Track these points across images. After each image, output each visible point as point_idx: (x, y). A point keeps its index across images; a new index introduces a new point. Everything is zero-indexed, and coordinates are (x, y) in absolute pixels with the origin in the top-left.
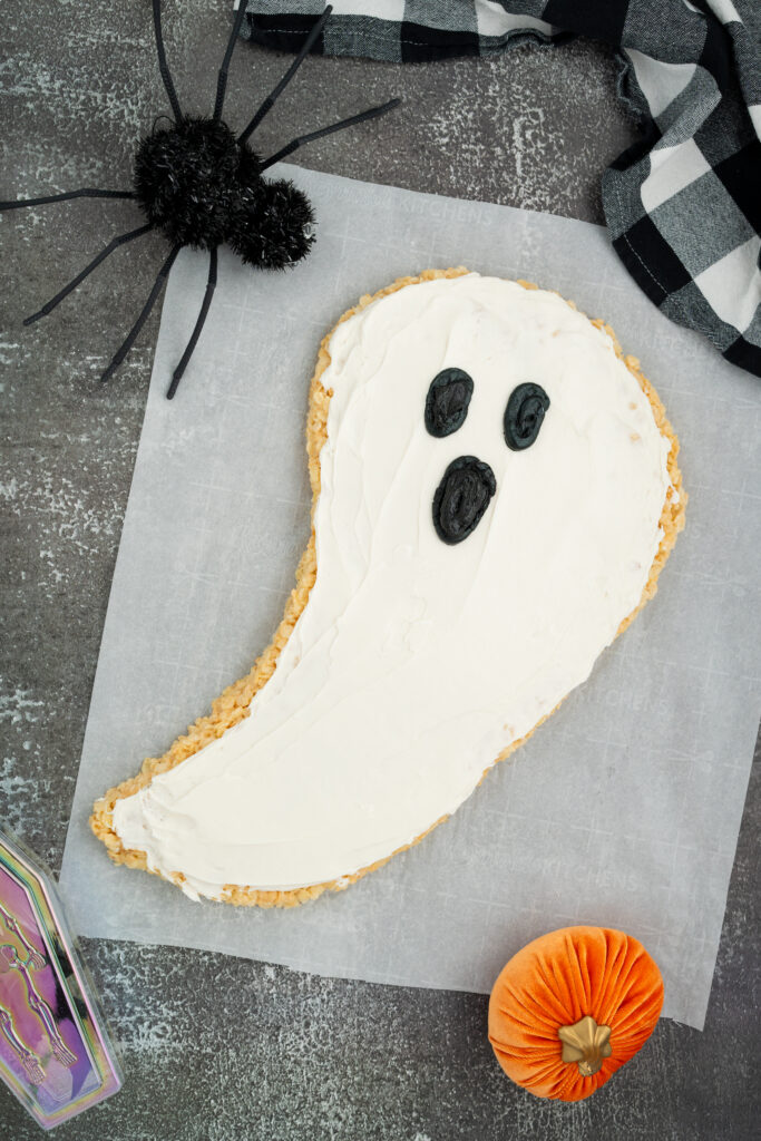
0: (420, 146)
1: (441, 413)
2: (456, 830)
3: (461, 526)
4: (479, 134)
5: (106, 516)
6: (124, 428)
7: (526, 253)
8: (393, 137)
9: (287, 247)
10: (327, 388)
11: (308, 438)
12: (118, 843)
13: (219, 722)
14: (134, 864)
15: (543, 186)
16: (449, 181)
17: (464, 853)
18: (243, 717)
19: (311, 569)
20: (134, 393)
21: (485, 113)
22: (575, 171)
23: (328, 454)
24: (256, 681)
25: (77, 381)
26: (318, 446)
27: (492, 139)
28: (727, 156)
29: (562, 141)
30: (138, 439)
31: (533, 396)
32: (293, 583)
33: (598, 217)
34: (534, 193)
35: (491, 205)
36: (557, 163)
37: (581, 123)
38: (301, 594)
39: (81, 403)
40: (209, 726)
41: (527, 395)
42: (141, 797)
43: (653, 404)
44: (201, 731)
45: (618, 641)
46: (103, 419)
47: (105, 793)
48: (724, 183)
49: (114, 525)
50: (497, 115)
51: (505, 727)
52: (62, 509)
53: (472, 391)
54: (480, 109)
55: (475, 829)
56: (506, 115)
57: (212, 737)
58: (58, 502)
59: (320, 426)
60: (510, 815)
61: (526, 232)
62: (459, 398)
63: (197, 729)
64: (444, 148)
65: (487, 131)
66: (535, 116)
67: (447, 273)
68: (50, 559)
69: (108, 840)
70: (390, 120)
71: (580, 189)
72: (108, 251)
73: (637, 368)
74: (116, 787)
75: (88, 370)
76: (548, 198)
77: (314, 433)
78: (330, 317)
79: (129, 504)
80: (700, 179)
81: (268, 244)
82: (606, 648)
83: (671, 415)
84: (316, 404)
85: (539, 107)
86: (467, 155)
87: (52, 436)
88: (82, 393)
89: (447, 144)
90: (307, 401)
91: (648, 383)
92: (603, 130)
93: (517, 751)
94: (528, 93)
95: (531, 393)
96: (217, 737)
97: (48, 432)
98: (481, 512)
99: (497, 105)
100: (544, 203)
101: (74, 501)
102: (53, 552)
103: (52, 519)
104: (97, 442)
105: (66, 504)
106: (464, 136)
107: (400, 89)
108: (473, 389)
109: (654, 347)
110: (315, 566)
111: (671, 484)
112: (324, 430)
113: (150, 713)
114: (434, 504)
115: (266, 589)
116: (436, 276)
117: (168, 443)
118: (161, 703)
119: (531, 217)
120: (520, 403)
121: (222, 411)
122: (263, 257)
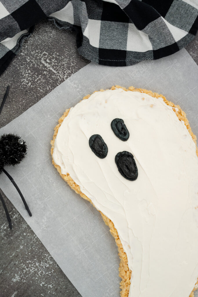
0: (26, 92)
1: (100, 151)
3: (134, 173)
4: (36, 74)
5: (46, 260)
6: (28, 234)
7: (78, 89)
8: (17, 96)
9: (20, 151)
10: (66, 174)
11: (74, 190)
13: (126, 280)
15: (65, 69)
16: (41, 92)
18: (131, 273)
19: (108, 221)
20: (21, 223)
21: (32, 67)
22: (68, 57)
23: (83, 189)
24: (124, 261)
25: (5, 235)
26: (79, 190)
27: (40, 72)
28: (101, 14)
29: (58, 54)
30: (34, 234)
32: (108, 228)
33: (87, 62)
34: (64, 73)
35: (57, 87)
36: (62, 60)
37: (57, 45)
38: (113, 229)
39: (11, 240)
40: (125, 283)
43: (147, 93)
44: (124, 286)
46: (21, 238)
48: (108, 20)
49: (51, 260)
50: (36, 64)
51: (195, 208)
52: (34, 269)
53: (101, 138)
54: (30, 67)
56: (38, 62)
57: (128, 286)
58: (31, 269)
59: (74, 185)
61: (72, 85)
62: (100, 143)
63: (122, 287)
64: (32, 86)
65: (37, 71)
66: (45, 55)
67: (64, 115)
68: (44, 284)
70: (12, 93)
71: (74, 60)
73: (134, 89)
75: (5, 230)
76: (69, 71)
77: (74, 188)
78: (48, 155)
79: (49, 251)
80: (101, 26)
81: (15, 156)
83: (154, 91)
84: (68, 180)
85: (43, 52)
86: (39, 82)
87: (14, 255)
88: (9, 237)
89: (31, 84)
90: (64, 181)
91: (140, 89)
92: (64, 40)
94: (37, 51)
95: (116, 123)
96: (130, 285)
97: (11, 255)
98: (135, 164)
99: (33, 62)
100: (69, 73)
101: (35, 264)
102: (43, 282)
103: (35, 274)
104: (25, 244)
105: (34, 267)
106: (33, 78)
107: (6, 83)
108: (101, 136)
109: (132, 79)
110: (109, 219)
111: (172, 108)
112: (76, 185)
113: (107, 294)
114: (121, 174)
115: (102, 236)
116: (63, 119)
117: (42, 227)
118: (107, 289)
119: (70, 80)
120: (116, 128)
121: (47, 205)
122: (17, 160)
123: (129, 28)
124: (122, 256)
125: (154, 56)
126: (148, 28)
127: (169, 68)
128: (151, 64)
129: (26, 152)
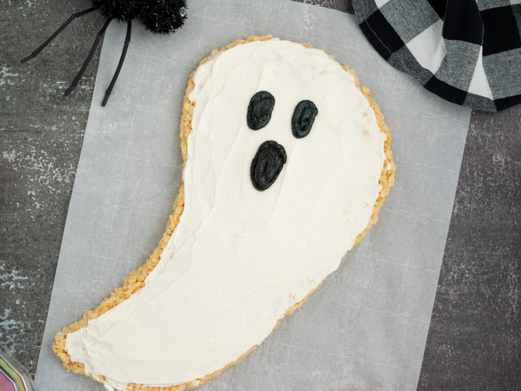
1: (256, 116)
2: (262, 355)
3: (266, 180)
5: (66, 172)
6: (77, 123)
7: (306, 28)
9: (171, 20)
10: (192, 101)
11: (181, 130)
12: (68, 358)
13: (128, 289)
14: (77, 371)
17: (266, 368)
18: (141, 287)
19: (181, 204)
20: (84, 102)
23: (192, 138)
24: (149, 267)
25: (51, 95)
26: (187, 133)
30: (85, 129)
31: (308, 108)
32: (172, 212)
33: (349, 10)
38: (175, 218)
39: (53, 108)
40: (121, 292)
41: (305, 107)
42: (82, 332)
43: (376, 114)
44: (117, 295)
45: (356, 247)
46: (65, 117)
47: (62, 330)
49: (70, 177)
51: (290, 295)
52: (41, 167)
53: (274, 105)
55: (272, 354)
57: (123, 299)
58: (38, 164)
59: (188, 123)
60: (293, 346)
61: (306, 16)
62: (266, 107)
63: (115, 294)
67: (261, 38)
68: (33, 196)
69: (63, 356)
72: (69, 21)
73: (368, 93)
74: (68, 326)
75: (57, 89)
77: (184, 127)
78: (195, 62)
79: (79, 166)
81: (160, 19)
82: (348, 251)
83: (387, 119)
84: (186, 110)
87: (37, 126)
88: (54, 102)
90: (181, 109)
91: (373, 102)
93: (297, 310)
95: (307, 106)
96: (126, 299)
97: (34, 124)
98: (278, 172)
101: (48, 163)
102: (35, 192)
103: (35, 173)
104: (62, 130)
105: (43, 165)
108: (274, 103)
109: (378, 82)
110: (184, 202)
111: (386, 159)
112: (190, 125)
113: (88, 284)
114: (251, 168)
115: (156, 215)
116: (255, 39)
117: (102, 131)
118: (95, 279)
119: (310, 8)
120: (301, 111)
121: (133, 113)
122: (157, 26)
123: (434, 24)
124: (153, 258)
125: (428, 82)
126: (455, 44)
127: (431, 115)
128: (416, 89)
129: (176, 30)
